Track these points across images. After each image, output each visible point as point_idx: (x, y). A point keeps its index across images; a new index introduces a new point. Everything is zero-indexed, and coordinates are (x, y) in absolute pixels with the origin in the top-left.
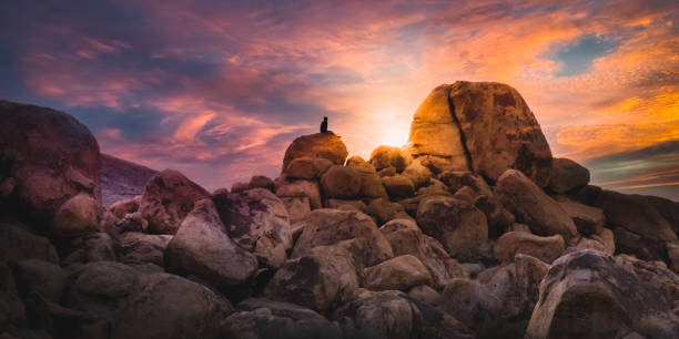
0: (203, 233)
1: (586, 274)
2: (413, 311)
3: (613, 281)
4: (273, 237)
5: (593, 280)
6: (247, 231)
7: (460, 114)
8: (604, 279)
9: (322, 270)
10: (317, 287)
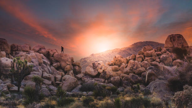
0: (89, 69)
1: (151, 70)
2: (120, 78)
3: (155, 71)
4: (101, 68)
5: (152, 71)
6: (97, 68)
7: (172, 40)
8: (153, 71)
9: (107, 73)
10: (106, 76)
